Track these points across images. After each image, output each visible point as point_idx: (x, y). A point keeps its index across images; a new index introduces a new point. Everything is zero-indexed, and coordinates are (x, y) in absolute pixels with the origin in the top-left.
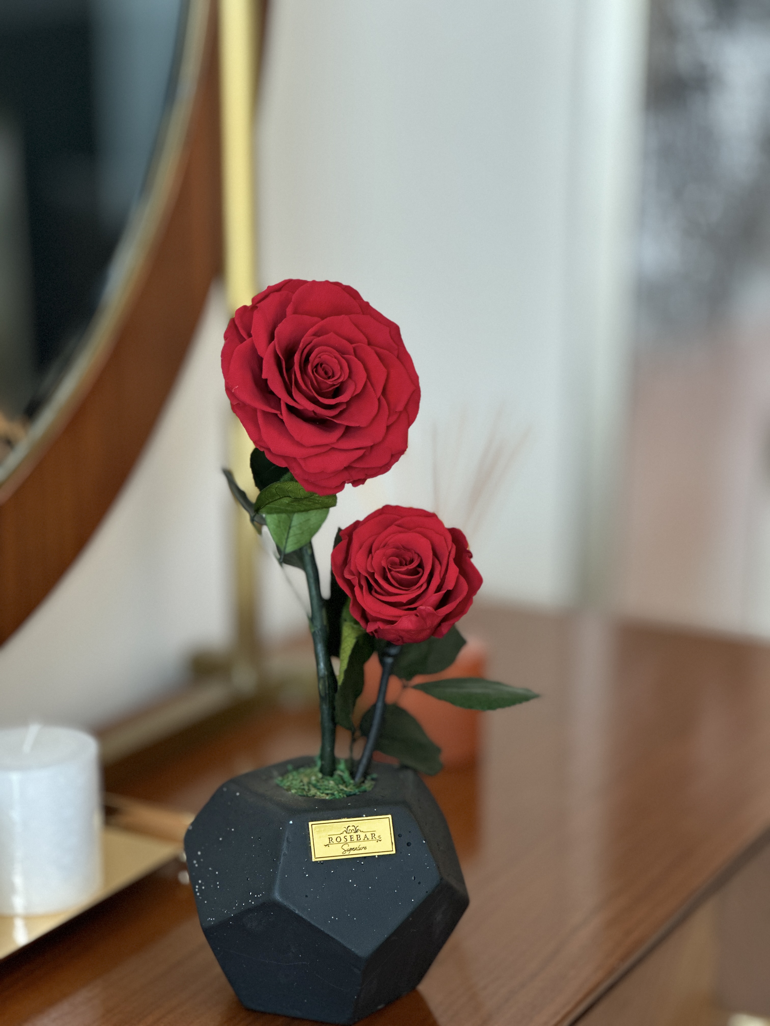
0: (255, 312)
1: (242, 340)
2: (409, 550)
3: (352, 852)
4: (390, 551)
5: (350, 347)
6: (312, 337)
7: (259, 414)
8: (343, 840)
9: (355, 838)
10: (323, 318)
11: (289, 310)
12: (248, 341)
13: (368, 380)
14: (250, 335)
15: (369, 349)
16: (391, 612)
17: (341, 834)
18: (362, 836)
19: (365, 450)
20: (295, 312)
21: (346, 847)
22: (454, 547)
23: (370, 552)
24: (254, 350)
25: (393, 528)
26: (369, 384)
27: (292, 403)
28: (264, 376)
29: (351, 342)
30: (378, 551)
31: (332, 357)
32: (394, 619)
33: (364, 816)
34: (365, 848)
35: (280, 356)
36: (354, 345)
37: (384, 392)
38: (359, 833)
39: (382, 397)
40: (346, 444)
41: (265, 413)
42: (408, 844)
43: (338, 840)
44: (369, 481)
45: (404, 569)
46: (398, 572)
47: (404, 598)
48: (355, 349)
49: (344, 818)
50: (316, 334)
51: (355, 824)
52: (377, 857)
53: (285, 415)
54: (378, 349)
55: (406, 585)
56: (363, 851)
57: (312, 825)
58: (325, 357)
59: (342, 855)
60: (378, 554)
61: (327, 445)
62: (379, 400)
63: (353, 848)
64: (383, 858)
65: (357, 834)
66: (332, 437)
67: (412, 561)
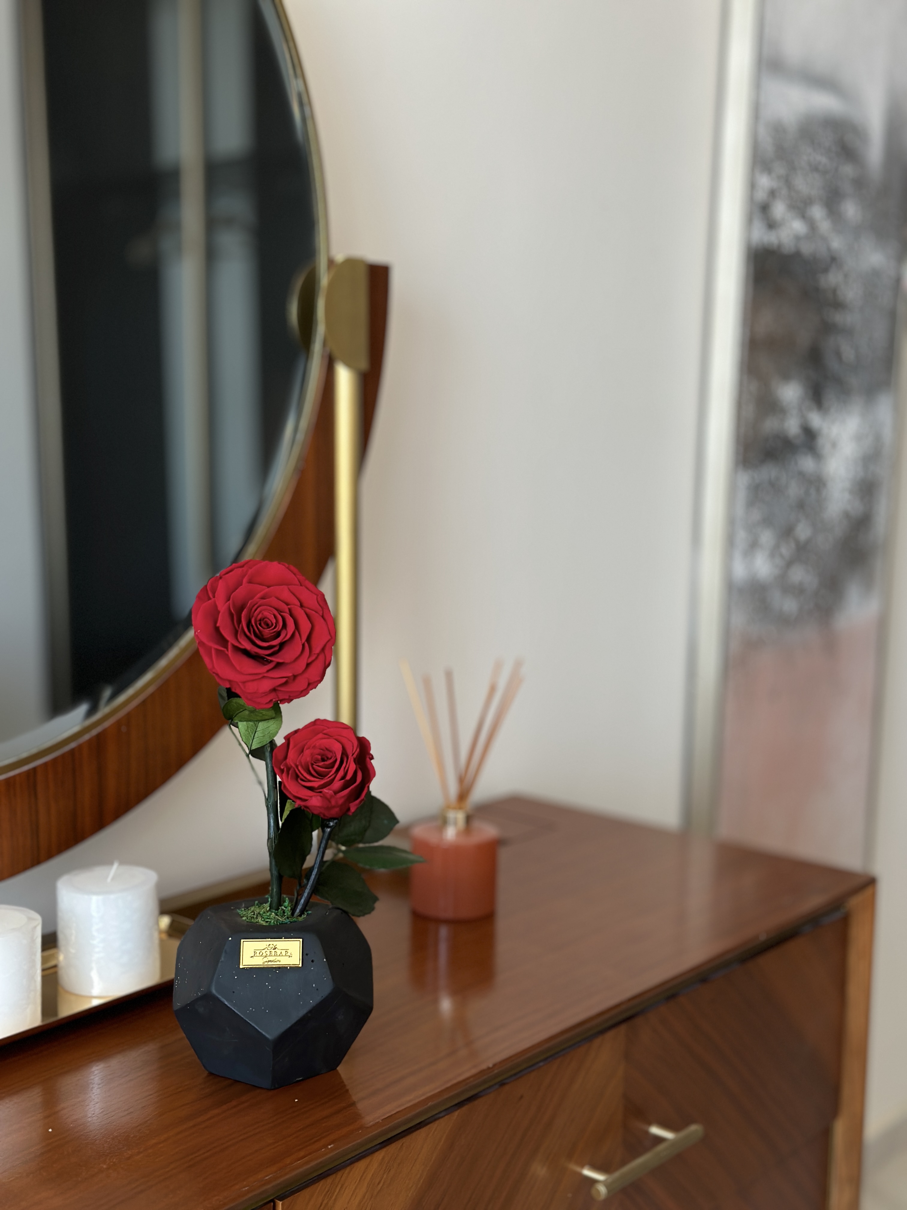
0: (221, 581)
1: (209, 599)
2: (330, 751)
3: (270, 963)
4: (317, 751)
5: (286, 608)
6: (259, 600)
7: (213, 652)
8: (264, 954)
9: (273, 954)
10: (268, 587)
11: (245, 580)
12: (213, 600)
13: (296, 630)
14: (214, 597)
15: (299, 609)
16: (307, 793)
17: (263, 949)
18: (279, 952)
19: (287, 679)
20: (250, 582)
21: (266, 959)
22: (358, 750)
23: (302, 751)
24: (216, 606)
25: (321, 735)
26: (297, 633)
27: (237, 644)
28: (218, 625)
29: (287, 604)
30: (307, 751)
31: (271, 614)
32: (306, 798)
33: (284, 938)
34: (280, 961)
35: (233, 611)
36: (289, 606)
37: (309, 639)
38: (276, 950)
39: (306, 642)
40: (273, 674)
41: (217, 650)
42: (313, 961)
43: (261, 954)
44: (295, 701)
45: (321, 764)
46: (318, 766)
47: (315, 784)
48: (290, 610)
49: (268, 938)
50: (263, 598)
51: (275, 943)
52: (289, 968)
53: (230, 652)
54: (308, 610)
55: (321, 775)
56: (278, 963)
57: (243, 942)
58: (266, 614)
59: (262, 964)
60: (307, 752)
61: (260, 674)
62: (303, 645)
63: (271, 961)
64: (293, 969)
65: (275, 950)
66: (264, 669)
67: (328, 759)
